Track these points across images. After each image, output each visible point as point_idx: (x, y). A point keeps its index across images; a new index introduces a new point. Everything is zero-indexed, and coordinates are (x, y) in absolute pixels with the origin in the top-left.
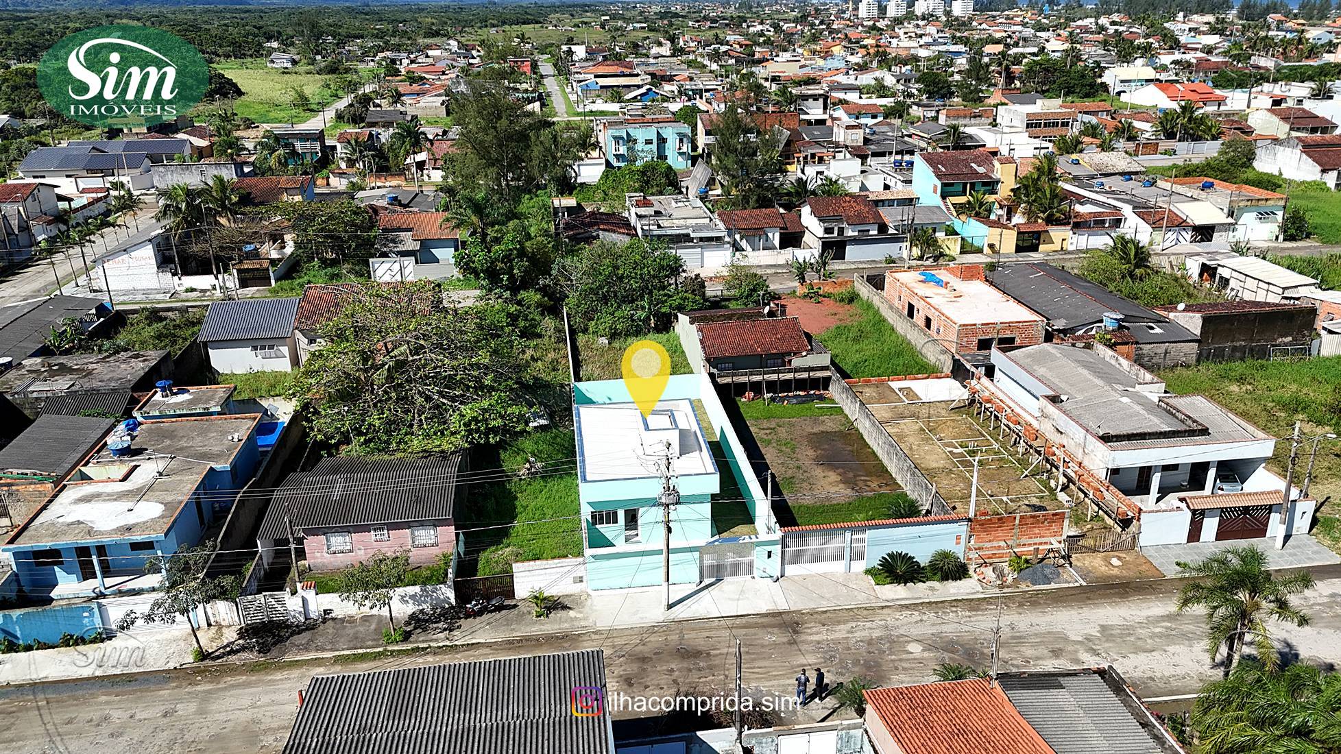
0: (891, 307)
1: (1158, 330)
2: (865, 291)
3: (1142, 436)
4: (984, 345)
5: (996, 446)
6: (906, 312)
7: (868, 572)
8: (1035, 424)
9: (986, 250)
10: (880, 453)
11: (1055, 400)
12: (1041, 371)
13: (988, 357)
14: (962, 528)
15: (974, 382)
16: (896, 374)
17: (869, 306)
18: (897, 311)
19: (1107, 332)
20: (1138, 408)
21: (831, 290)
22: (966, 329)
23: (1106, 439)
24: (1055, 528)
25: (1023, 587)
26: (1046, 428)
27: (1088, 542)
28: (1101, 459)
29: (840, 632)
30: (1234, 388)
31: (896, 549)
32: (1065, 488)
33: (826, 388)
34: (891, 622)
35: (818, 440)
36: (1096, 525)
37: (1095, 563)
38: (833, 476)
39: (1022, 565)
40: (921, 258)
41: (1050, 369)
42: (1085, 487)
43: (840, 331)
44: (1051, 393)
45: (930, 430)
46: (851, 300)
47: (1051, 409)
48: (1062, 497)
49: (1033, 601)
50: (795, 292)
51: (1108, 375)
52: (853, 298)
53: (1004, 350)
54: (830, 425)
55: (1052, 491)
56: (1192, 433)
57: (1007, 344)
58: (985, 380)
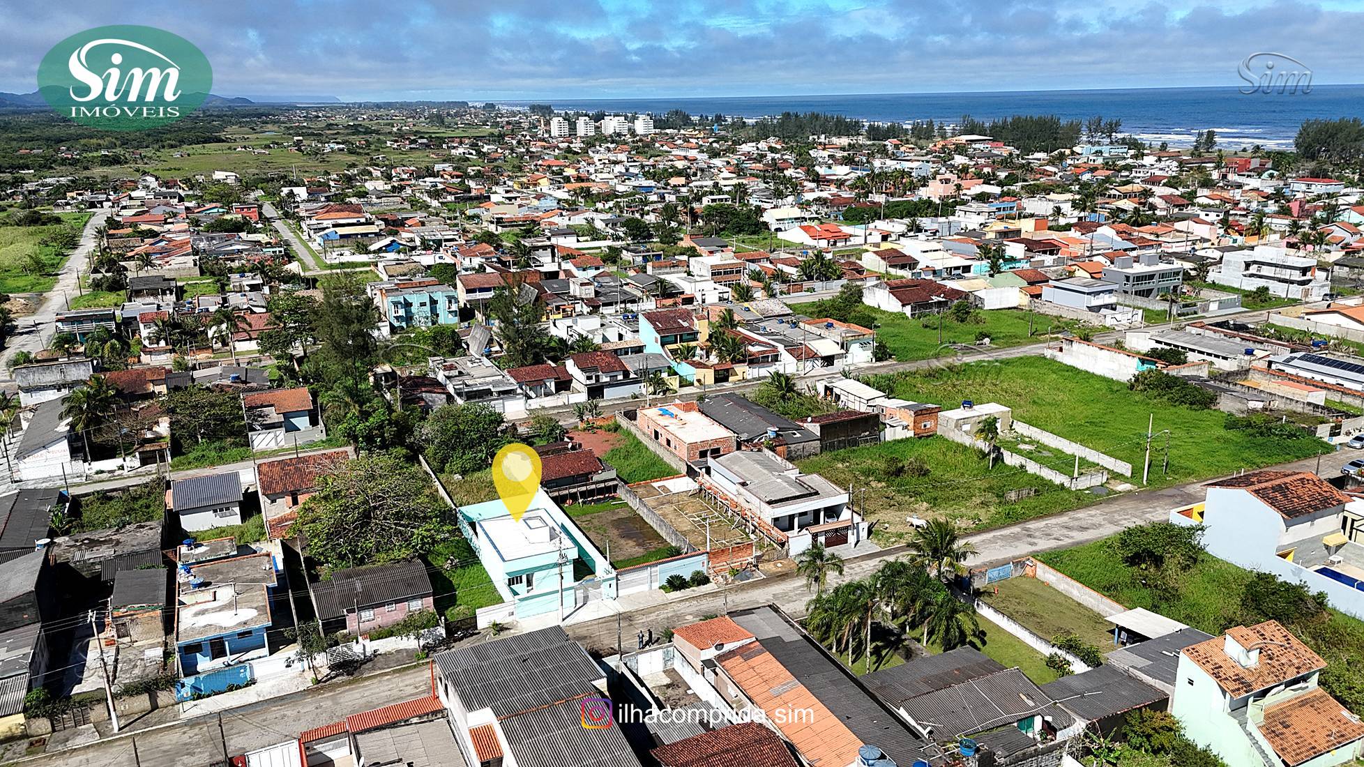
0: (644, 434)
1: (798, 435)
2: (624, 422)
3: (787, 499)
4: (703, 454)
5: (716, 514)
6: (653, 436)
7: (660, 588)
8: (736, 499)
9: (696, 384)
10: (655, 527)
11: (744, 484)
12: (736, 468)
13: (707, 462)
14: (705, 557)
15: (700, 478)
16: (654, 478)
17: (629, 433)
18: (648, 436)
19: (771, 440)
20: (785, 484)
21: (602, 424)
22: (692, 446)
23: (770, 503)
24: (749, 552)
25: (737, 583)
26: (741, 501)
27: (766, 557)
28: (769, 514)
29: (653, 617)
30: (840, 465)
31: (673, 573)
32: (753, 532)
33: (615, 492)
34: (676, 608)
35: (618, 523)
36: (769, 548)
37: (770, 567)
38: (631, 543)
39: (735, 572)
40: (654, 393)
41: (740, 467)
42: (762, 529)
43: (614, 452)
44: (742, 481)
45: (680, 510)
46: (616, 430)
47: (742, 489)
48: (752, 536)
49: (742, 589)
50: (577, 427)
51: (770, 467)
52: (617, 428)
53: (714, 458)
54: (623, 514)
55: (747, 534)
56: (811, 495)
57: (716, 453)
58: (706, 476)
